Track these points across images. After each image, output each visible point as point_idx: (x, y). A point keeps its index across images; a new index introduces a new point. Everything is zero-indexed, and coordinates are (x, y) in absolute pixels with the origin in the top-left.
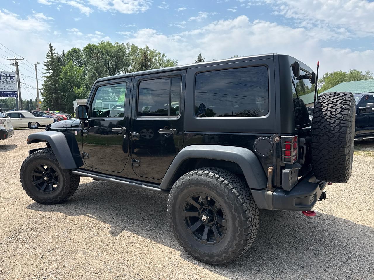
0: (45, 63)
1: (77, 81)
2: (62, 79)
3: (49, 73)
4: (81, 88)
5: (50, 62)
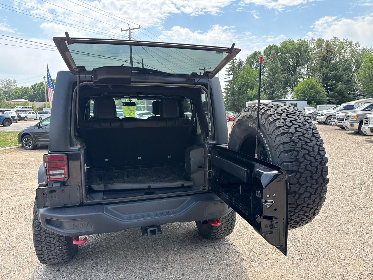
0: (227, 69)
1: (252, 84)
2: (238, 82)
3: (230, 77)
4: (254, 90)
5: (231, 68)
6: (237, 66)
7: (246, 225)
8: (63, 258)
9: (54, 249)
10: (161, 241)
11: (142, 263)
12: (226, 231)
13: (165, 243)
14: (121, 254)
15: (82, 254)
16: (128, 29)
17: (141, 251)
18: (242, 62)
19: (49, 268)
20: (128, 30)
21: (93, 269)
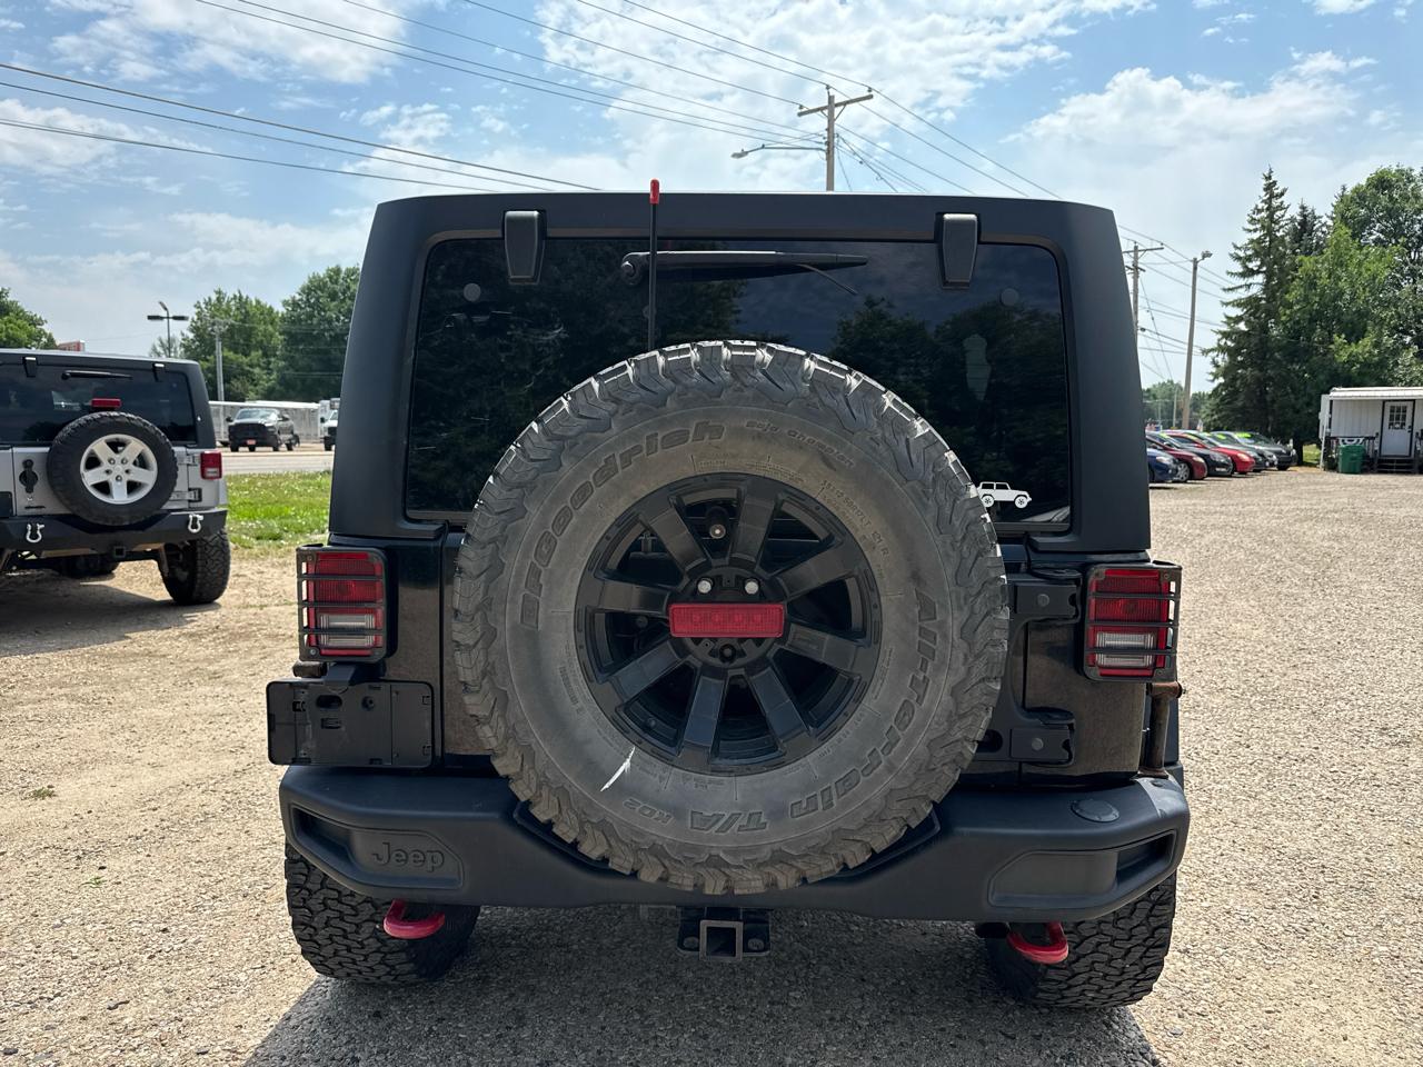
0: (1240, 249)
1: (1356, 312)
2: (1290, 306)
3: (1249, 286)
4: (1366, 340)
5: (1259, 243)
6: (1287, 238)
7: (1238, 964)
8: (393, 967)
9: (354, 927)
10: (808, 967)
11: (700, 1058)
12: (1118, 984)
13: (825, 984)
14: (629, 995)
15: (482, 962)
16: (826, 104)
17: (714, 997)
18: (1315, 218)
19: (350, 995)
20: (825, 108)
21: (500, 1036)
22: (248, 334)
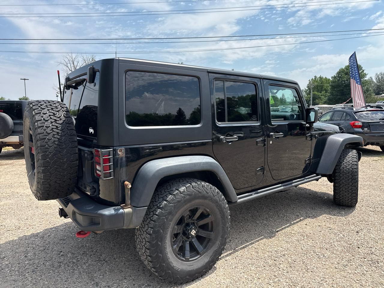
22: (322, 87)
